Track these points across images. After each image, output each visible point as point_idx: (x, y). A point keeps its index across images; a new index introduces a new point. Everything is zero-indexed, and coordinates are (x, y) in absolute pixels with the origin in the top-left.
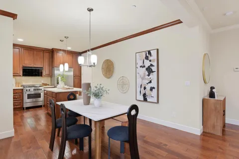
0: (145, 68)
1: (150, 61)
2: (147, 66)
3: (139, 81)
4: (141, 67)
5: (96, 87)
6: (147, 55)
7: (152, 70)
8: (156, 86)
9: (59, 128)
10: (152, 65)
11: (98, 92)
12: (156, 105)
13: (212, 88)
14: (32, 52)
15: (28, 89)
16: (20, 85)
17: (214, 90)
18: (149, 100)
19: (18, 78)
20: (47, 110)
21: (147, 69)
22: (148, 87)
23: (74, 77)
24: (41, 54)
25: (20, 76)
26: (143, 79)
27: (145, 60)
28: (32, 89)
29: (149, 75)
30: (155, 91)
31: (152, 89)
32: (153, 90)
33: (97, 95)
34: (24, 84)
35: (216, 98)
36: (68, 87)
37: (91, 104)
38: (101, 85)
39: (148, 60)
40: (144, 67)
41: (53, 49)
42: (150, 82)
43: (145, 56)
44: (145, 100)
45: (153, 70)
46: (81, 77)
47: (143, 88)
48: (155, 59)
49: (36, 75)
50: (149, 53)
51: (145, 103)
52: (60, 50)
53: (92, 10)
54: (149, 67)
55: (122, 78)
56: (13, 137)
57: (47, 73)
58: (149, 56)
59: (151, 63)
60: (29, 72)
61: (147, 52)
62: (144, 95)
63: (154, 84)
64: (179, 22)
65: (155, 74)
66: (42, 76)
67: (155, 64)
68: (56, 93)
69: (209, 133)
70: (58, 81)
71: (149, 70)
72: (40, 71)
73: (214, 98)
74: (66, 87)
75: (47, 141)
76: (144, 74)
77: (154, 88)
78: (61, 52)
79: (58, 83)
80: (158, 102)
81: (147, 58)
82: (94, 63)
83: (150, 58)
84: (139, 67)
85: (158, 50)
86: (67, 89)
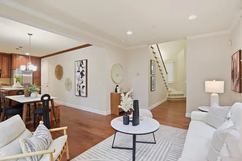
0: (80, 73)
1: (82, 68)
2: (81, 71)
3: (77, 82)
4: (78, 71)
8: (85, 85)
10: (83, 71)
12: (86, 98)
18: (82, 95)
22: (81, 87)
23: (33, 78)
26: (79, 80)
27: (80, 67)
29: (82, 78)
30: (85, 88)
31: (83, 87)
42: (82, 82)
44: (80, 95)
46: (40, 78)
47: (79, 87)
48: (85, 66)
51: (80, 97)
52: (19, 55)
53: (32, 35)
55: (67, 80)
57: (6, 74)
61: (81, 62)
62: (80, 92)
64: (88, 45)
65: (85, 76)
66: (0, 77)
67: (85, 70)
71: (82, 74)
76: (79, 77)
78: (21, 57)
80: (87, 96)
81: (81, 65)
83: (83, 66)
85: (87, 60)
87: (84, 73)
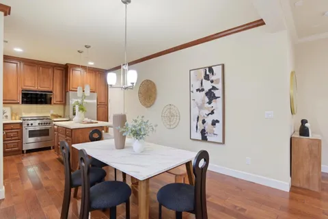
0: (204, 92)
1: (212, 82)
2: (206, 90)
3: (195, 112)
4: (197, 90)
5: (136, 121)
6: (208, 73)
7: (214, 94)
8: (221, 119)
9: (77, 187)
10: (214, 88)
11: (140, 130)
12: (221, 146)
13: (304, 122)
14: (36, 69)
15: (30, 122)
16: (17, 117)
17: (306, 125)
18: (209, 138)
19: (15, 106)
20: (58, 154)
21: (207, 94)
22: (209, 120)
23: (98, 105)
24: (50, 71)
25: (18, 103)
26: (201, 108)
27: (204, 81)
28: (36, 123)
29: (210, 103)
30: (219, 125)
31: (214, 123)
32: (217, 124)
33: (137, 134)
34: (24, 115)
35: (311, 136)
36: (89, 120)
37: (128, 147)
38: (143, 117)
39: (209, 80)
40: (203, 90)
41: (67, 65)
42: (212, 113)
43: (203, 75)
44: (204, 138)
45: (216, 95)
47: (200, 122)
48: (219, 79)
49: (41, 103)
50: (211, 70)
51: (204, 143)
52: (78, 66)
53: (129, 1)
54: (210, 90)
55: (169, 107)
56: (3, 199)
57: (58, 99)
58: (210, 75)
59: (213, 84)
60: (31, 98)
61: (207, 70)
62: (203, 132)
63: (218, 116)
65: (219, 101)
66: (50, 103)
67: (219, 86)
68: (72, 130)
69: (300, 188)
70: (74, 110)
71: (211, 96)
72: (48, 97)
73: (308, 136)
74: (87, 120)
75: (57, 207)
76: (203, 101)
77: (218, 121)
78: (79, 69)
79: (74, 114)
80: (224, 143)
81: (207, 77)
82: (132, 84)
83: (212, 78)
84: (195, 91)
85: (223, 66)
86: (88, 123)
87: (218, 93)
